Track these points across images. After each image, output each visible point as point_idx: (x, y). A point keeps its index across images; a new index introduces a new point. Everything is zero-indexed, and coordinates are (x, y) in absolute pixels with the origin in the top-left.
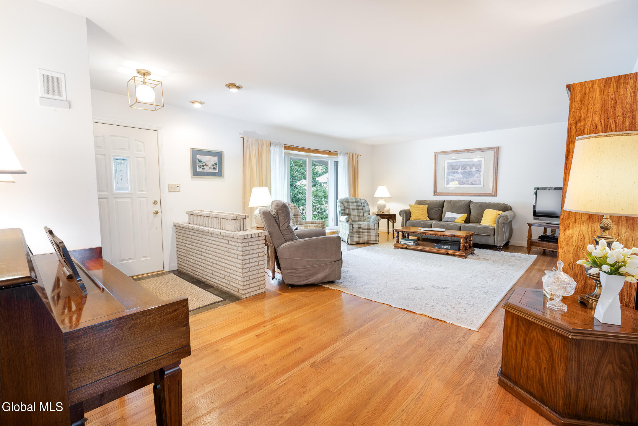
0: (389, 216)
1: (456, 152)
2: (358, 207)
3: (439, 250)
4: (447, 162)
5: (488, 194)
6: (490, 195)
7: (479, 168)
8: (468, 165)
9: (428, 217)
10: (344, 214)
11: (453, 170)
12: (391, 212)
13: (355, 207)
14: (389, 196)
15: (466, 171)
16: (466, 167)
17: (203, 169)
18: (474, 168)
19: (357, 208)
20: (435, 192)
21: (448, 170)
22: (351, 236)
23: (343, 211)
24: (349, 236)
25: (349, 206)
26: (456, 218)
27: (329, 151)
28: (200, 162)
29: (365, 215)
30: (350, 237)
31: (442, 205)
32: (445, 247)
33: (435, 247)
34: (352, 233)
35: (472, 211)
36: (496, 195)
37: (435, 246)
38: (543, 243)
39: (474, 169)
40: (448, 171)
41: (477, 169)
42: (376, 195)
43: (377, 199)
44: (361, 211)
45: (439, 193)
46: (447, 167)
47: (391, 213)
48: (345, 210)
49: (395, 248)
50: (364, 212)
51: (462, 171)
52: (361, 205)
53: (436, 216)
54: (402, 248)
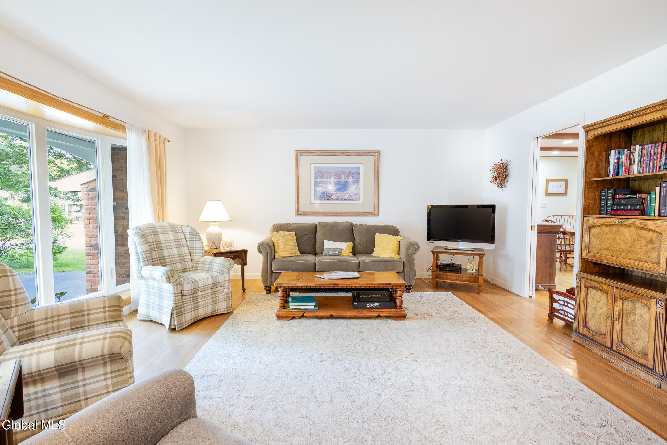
0: (236, 254)
1: (327, 153)
2: (177, 243)
3: (364, 312)
4: (315, 167)
5: (369, 213)
6: (371, 214)
7: (357, 177)
8: (343, 173)
9: (299, 250)
10: (150, 262)
11: (322, 178)
12: (238, 247)
13: (172, 244)
14: (226, 217)
15: (340, 181)
16: (340, 175)
18: (351, 177)
19: (176, 245)
20: (298, 210)
21: (316, 178)
22: (178, 311)
23: (147, 255)
24: (175, 312)
25: (158, 242)
26: (342, 250)
27: (101, 115)
29: (196, 258)
30: (177, 313)
31: (314, 229)
32: (373, 305)
33: (355, 307)
34: (180, 304)
35: (356, 237)
36: (377, 215)
37: (355, 305)
38: (452, 275)
39: (350, 179)
40: (316, 180)
41: (355, 179)
42: (204, 217)
43: (207, 224)
44: (186, 250)
45: (303, 212)
46: (315, 174)
47: (236, 249)
48: (151, 250)
49: (279, 320)
50: (191, 251)
51: (336, 180)
52: (183, 237)
53: (309, 248)
54: (294, 318)
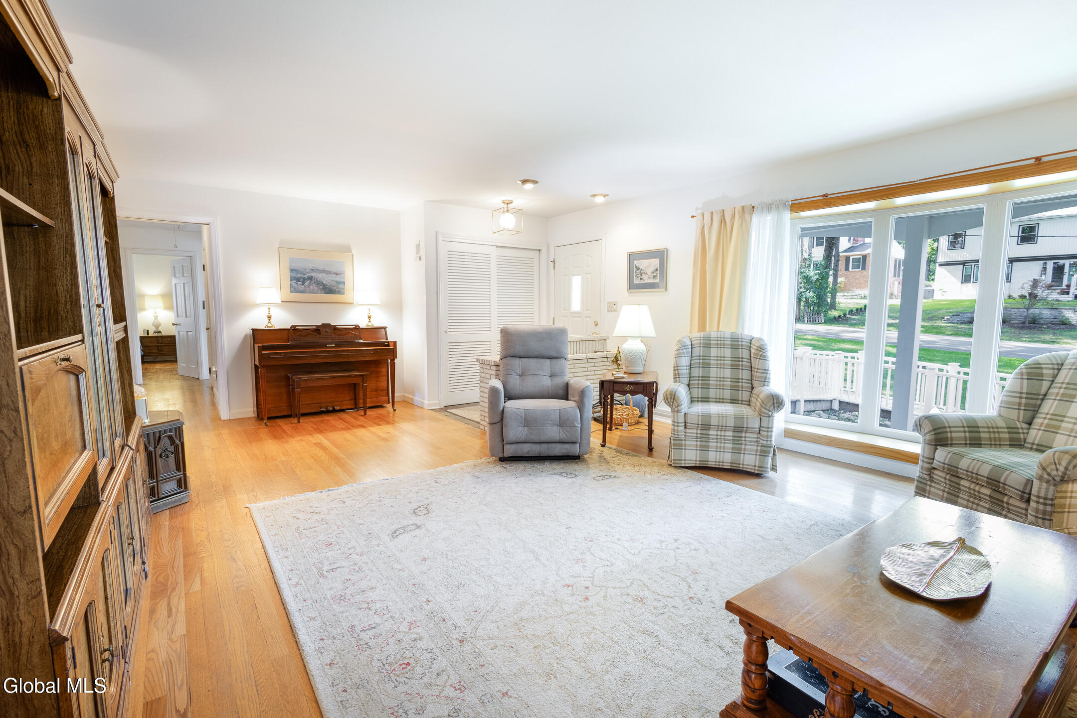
17: (641, 279)
28: (638, 269)
